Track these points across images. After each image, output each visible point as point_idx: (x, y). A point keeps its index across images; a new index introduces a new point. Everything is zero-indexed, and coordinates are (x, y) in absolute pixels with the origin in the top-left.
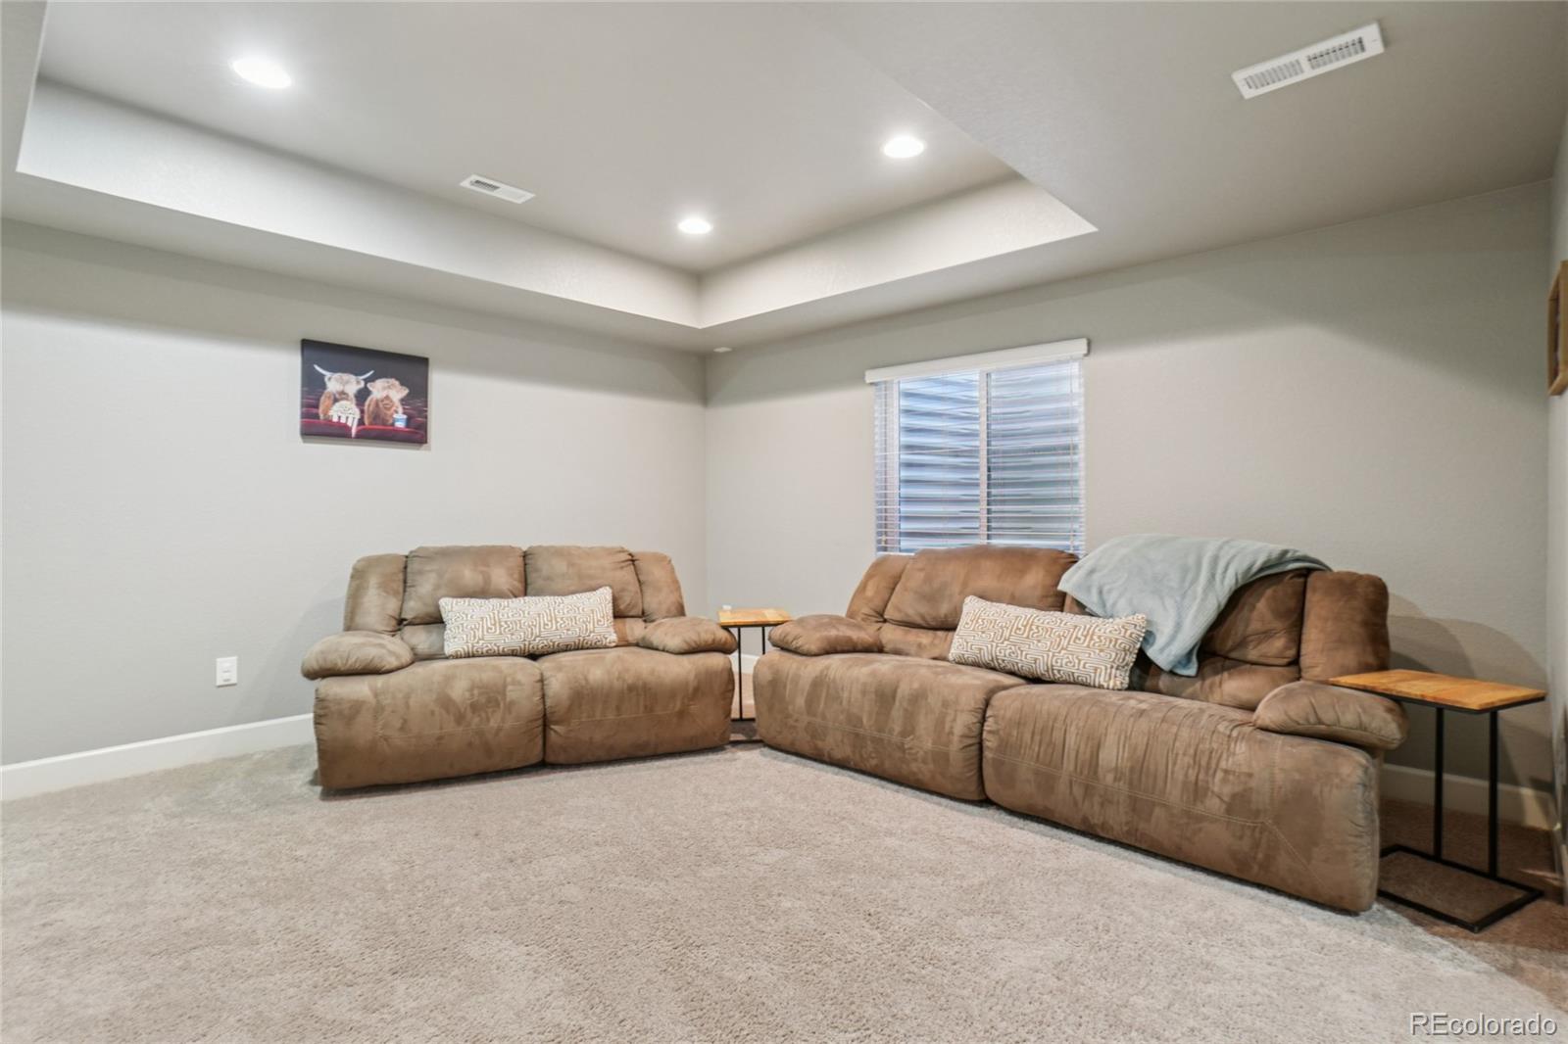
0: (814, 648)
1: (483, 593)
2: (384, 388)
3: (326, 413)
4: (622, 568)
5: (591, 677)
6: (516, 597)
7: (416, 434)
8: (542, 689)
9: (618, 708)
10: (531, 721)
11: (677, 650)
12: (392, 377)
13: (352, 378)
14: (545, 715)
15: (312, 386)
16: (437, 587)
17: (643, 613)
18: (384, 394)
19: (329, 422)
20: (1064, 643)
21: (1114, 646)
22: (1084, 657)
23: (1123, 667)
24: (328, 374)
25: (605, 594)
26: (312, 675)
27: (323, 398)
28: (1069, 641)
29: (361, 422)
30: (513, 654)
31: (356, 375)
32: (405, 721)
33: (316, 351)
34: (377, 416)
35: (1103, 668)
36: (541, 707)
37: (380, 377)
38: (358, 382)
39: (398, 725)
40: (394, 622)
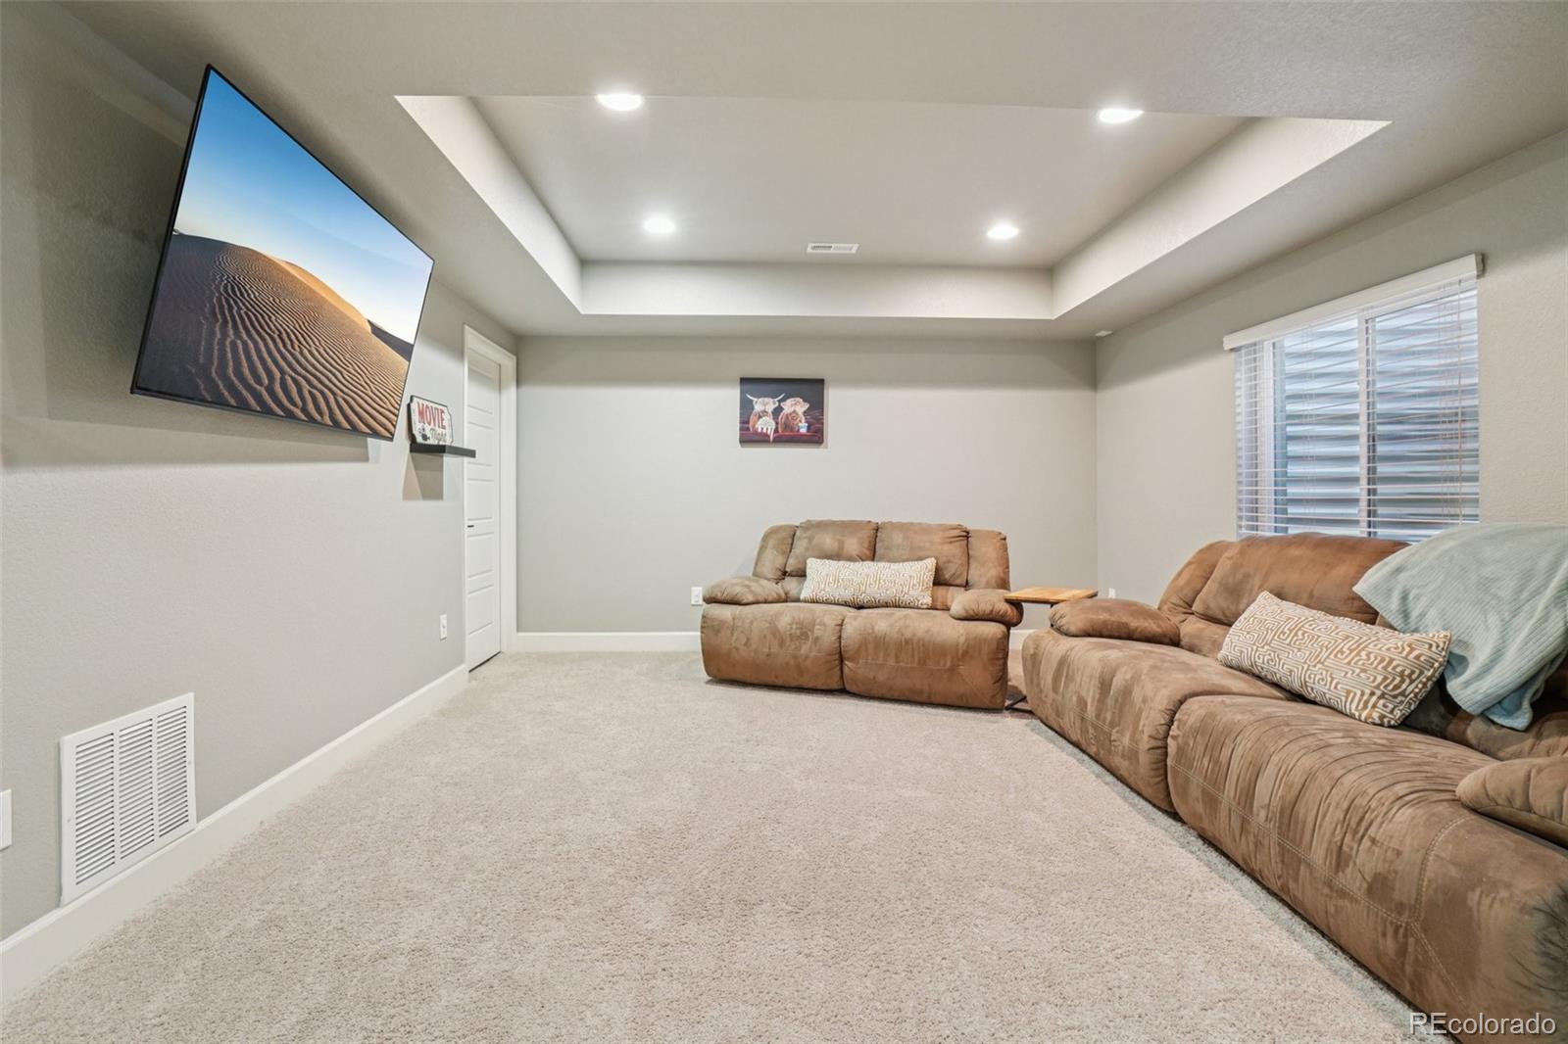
0: (1073, 629)
1: (837, 556)
2: (792, 406)
3: (753, 427)
4: (951, 543)
5: (876, 628)
6: (862, 560)
7: (815, 436)
8: (840, 631)
9: (897, 657)
10: (830, 655)
11: (957, 616)
12: (797, 396)
13: (770, 400)
14: (840, 652)
15: (746, 407)
16: (807, 549)
17: (967, 583)
18: (792, 409)
19: (756, 432)
20: (1324, 655)
21: (1385, 668)
22: (1338, 676)
23: (1395, 697)
24: (755, 400)
25: (931, 563)
26: (710, 600)
27: (752, 417)
28: (1330, 654)
29: (776, 431)
30: (846, 604)
31: (773, 398)
32: (748, 639)
33: (751, 384)
34: (786, 426)
35: (1359, 693)
36: (837, 645)
37: (789, 398)
38: (774, 403)
39: (744, 641)
40: (780, 573)
